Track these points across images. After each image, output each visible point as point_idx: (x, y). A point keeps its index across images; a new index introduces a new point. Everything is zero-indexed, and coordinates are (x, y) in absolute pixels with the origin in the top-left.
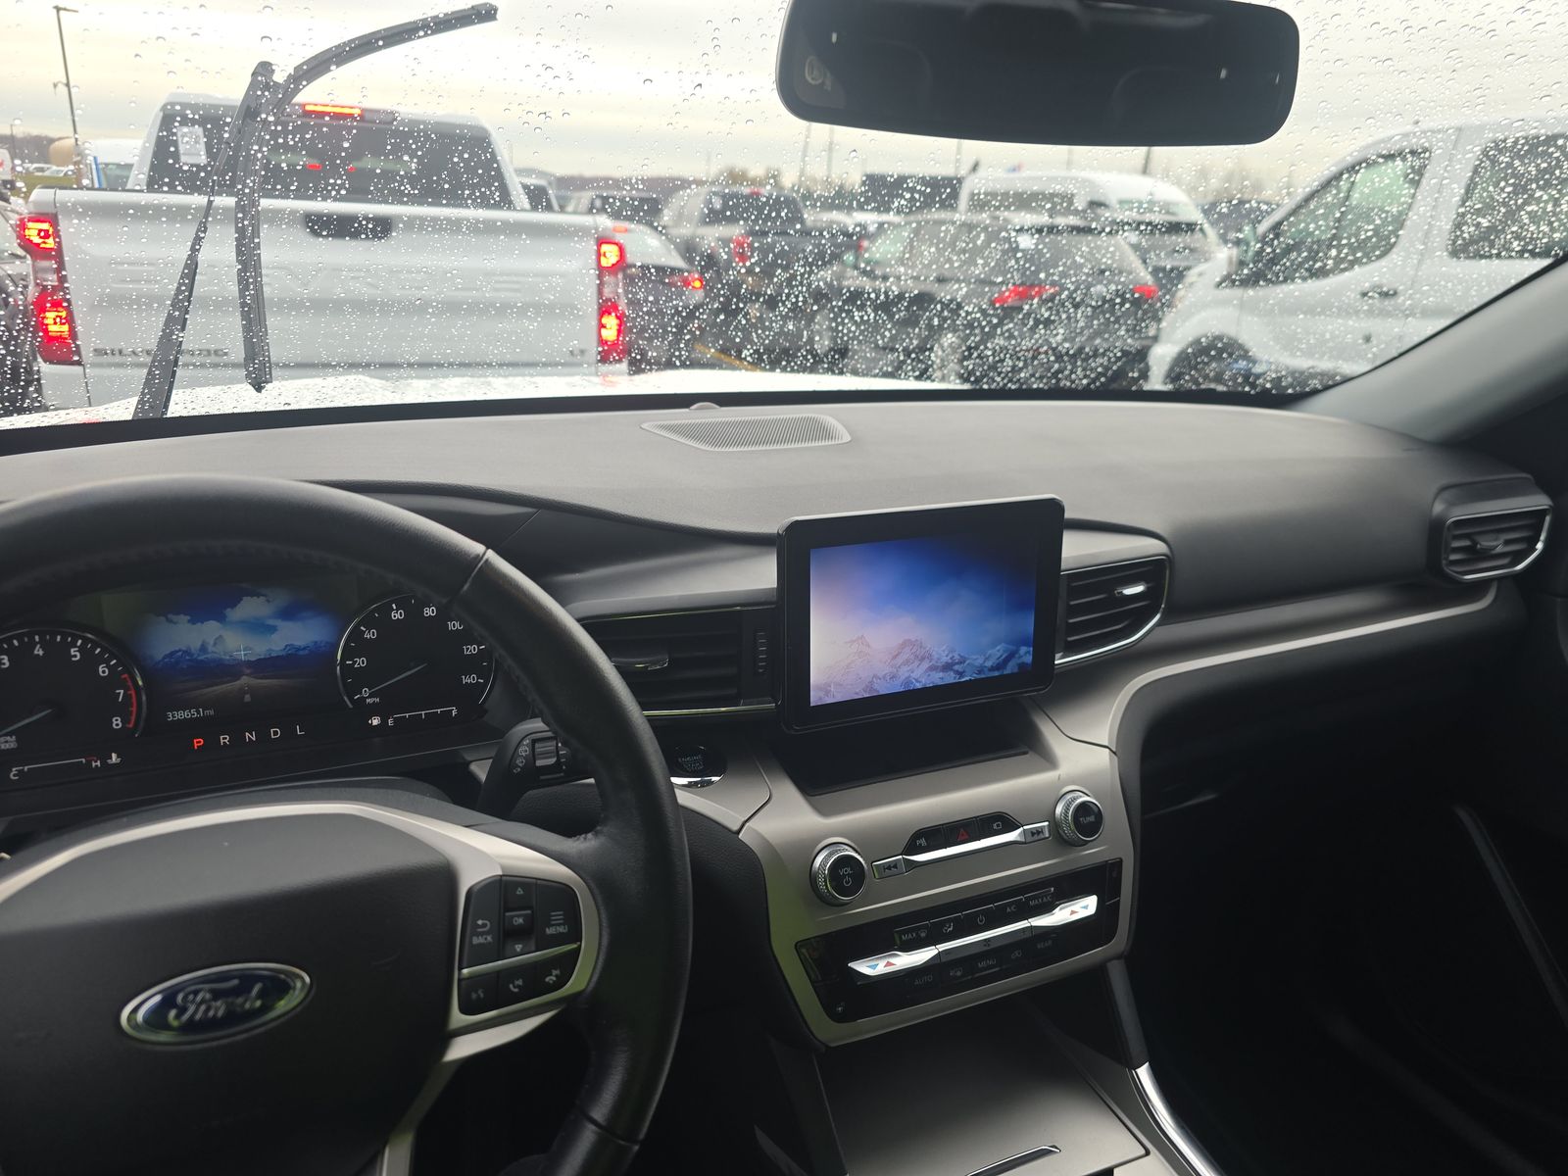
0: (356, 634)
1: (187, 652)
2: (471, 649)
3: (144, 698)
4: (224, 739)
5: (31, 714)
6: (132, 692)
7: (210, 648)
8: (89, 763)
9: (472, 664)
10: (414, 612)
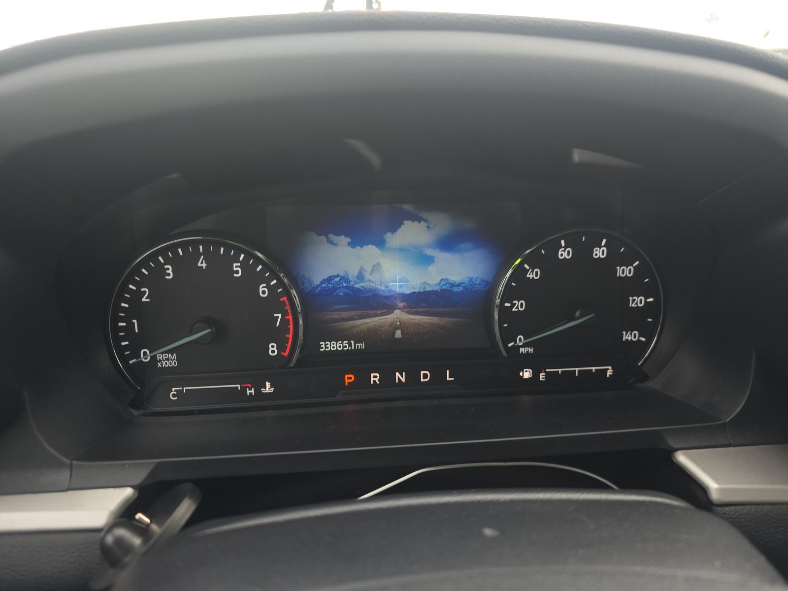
0: (520, 272)
1: (345, 279)
2: (637, 302)
3: (301, 322)
4: (375, 378)
5: (191, 333)
6: (290, 317)
7: (367, 276)
8: (244, 389)
9: (636, 319)
10: (583, 252)
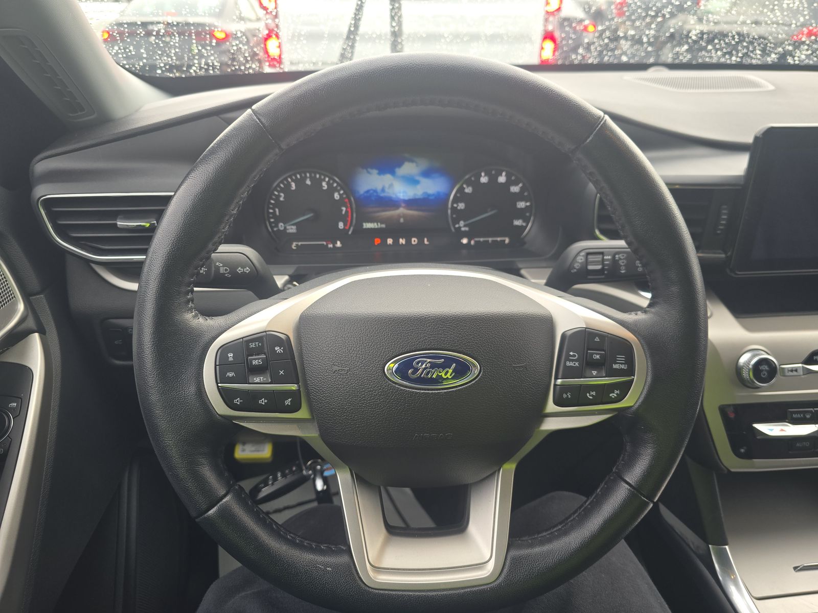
0: (461, 190)
1: (375, 191)
2: (521, 205)
3: (355, 215)
4: (390, 241)
5: (304, 215)
6: (349, 210)
7: (387, 190)
8: (327, 245)
9: (521, 214)
10: (493, 179)
